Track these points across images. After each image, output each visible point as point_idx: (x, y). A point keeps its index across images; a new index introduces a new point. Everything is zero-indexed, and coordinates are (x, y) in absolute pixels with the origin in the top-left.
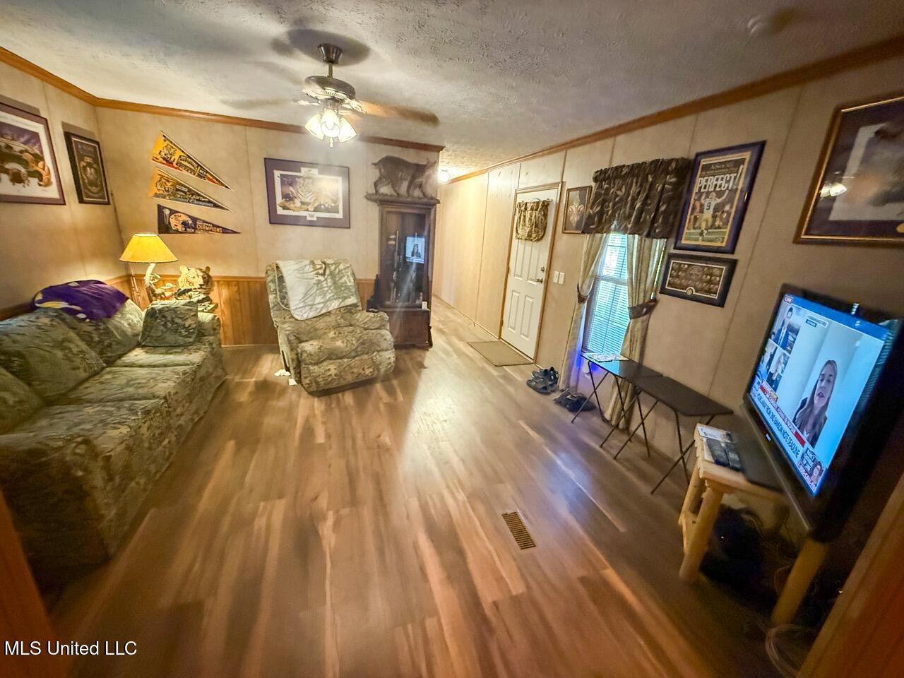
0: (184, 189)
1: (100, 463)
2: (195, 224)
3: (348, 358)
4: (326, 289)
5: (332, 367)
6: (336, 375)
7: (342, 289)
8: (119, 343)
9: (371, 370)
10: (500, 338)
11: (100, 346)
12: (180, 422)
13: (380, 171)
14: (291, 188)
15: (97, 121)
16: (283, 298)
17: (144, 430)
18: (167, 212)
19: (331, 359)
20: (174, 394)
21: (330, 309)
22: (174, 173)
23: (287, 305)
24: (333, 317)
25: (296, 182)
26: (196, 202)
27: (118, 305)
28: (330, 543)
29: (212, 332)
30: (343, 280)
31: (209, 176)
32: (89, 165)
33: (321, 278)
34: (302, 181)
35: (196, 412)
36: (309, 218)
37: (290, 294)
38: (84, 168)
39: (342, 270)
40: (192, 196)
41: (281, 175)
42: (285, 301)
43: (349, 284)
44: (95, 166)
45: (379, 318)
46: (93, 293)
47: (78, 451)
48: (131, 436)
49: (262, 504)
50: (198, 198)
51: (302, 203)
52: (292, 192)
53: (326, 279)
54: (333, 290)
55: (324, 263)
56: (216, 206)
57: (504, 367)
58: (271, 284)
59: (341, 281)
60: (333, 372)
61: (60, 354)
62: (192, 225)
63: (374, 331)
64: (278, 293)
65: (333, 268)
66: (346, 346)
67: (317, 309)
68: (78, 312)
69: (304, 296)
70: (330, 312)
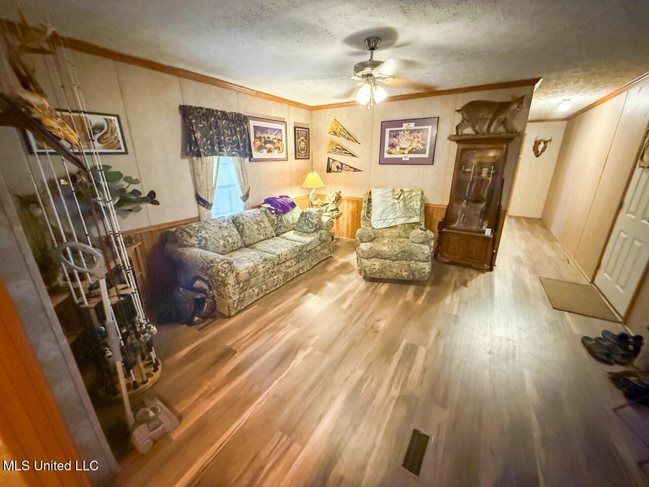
0: (340, 148)
1: (234, 274)
2: (342, 167)
3: (390, 260)
4: (397, 209)
5: (377, 264)
6: (378, 269)
7: (410, 210)
8: (284, 226)
9: (407, 273)
10: (592, 282)
11: (276, 226)
12: (288, 270)
13: (463, 115)
14: (395, 139)
15: (311, 117)
16: (368, 212)
17: (261, 267)
18: (331, 161)
19: (377, 258)
20: (285, 255)
21: (397, 224)
22: (336, 138)
23: (370, 217)
24: (398, 229)
25: (399, 134)
26: (344, 154)
27: (291, 208)
28: (296, 363)
29: (326, 228)
30: (411, 204)
31: (352, 139)
32: (302, 140)
33: (396, 201)
34: (403, 134)
35: (302, 268)
36: (403, 159)
37: (373, 210)
38: (300, 142)
39: (413, 196)
40: (343, 151)
41: (390, 131)
42: (369, 215)
43: (416, 207)
44: (305, 141)
45: (424, 235)
46: (282, 202)
47: (224, 266)
48: (252, 268)
49: (290, 325)
50: (345, 151)
51: (401, 149)
52: (395, 142)
53: (399, 203)
54: (403, 211)
55: (401, 191)
56: (353, 155)
57: (566, 313)
58: (364, 203)
59: (410, 204)
60: (377, 267)
61: (256, 226)
62: (340, 168)
63: (417, 245)
64: (366, 209)
65: (406, 194)
66: (390, 251)
67: (388, 223)
68: (273, 210)
69: (381, 213)
70: (397, 226)
